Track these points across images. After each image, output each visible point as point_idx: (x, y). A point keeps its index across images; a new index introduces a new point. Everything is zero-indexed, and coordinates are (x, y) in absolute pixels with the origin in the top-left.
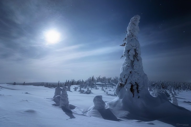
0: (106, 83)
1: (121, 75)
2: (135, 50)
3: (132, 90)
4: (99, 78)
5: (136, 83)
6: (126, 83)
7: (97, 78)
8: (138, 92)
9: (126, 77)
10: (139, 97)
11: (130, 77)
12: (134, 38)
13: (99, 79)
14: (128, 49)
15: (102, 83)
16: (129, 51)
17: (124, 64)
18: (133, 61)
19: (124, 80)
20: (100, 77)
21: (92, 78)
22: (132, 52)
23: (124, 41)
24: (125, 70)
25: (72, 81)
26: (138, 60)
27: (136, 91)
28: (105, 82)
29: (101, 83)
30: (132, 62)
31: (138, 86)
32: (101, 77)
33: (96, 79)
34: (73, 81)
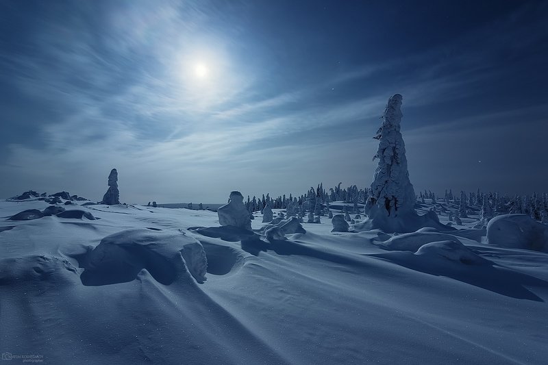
0: (358, 204)
1: (371, 186)
2: (394, 149)
3: (388, 207)
4: (338, 190)
5: (393, 196)
6: (378, 197)
7: (333, 191)
8: (396, 209)
9: (380, 189)
10: (396, 216)
11: (384, 189)
12: (393, 129)
13: (338, 194)
14: (383, 147)
15: (346, 205)
16: (384, 150)
17: (377, 170)
18: (391, 165)
19: (376, 193)
20: (339, 186)
21: (318, 190)
22: (389, 153)
23: (377, 133)
24: (378, 178)
25: (264, 197)
26: (398, 163)
27: (393, 208)
28: (355, 202)
29: (343, 205)
30: (389, 167)
31: (396, 201)
32: (344, 187)
33: (330, 194)
34: (266, 198)
